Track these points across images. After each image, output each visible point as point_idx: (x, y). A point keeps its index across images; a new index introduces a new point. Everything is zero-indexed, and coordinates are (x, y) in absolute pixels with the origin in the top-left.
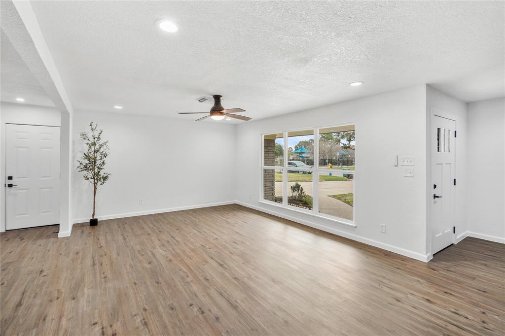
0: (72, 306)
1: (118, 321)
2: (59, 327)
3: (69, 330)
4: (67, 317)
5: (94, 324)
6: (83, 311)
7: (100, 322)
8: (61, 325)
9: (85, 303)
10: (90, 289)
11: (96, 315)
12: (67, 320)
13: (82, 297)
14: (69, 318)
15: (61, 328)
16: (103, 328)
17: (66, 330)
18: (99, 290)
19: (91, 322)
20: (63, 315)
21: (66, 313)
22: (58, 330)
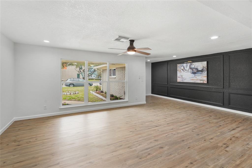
0: (228, 165)
1: (218, 145)
2: (242, 162)
3: (238, 157)
4: (235, 163)
5: (227, 151)
6: (225, 159)
7: (224, 150)
8: (240, 162)
9: (221, 161)
10: (208, 165)
11: (222, 153)
12: (236, 162)
13: (218, 165)
14: (234, 162)
15: (241, 161)
16: (225, 148)
17: (240, 159)
18: (205, 161)
19: (227, 153)
20: (236, 165)
21: (234, 165)
22: (243, 161)
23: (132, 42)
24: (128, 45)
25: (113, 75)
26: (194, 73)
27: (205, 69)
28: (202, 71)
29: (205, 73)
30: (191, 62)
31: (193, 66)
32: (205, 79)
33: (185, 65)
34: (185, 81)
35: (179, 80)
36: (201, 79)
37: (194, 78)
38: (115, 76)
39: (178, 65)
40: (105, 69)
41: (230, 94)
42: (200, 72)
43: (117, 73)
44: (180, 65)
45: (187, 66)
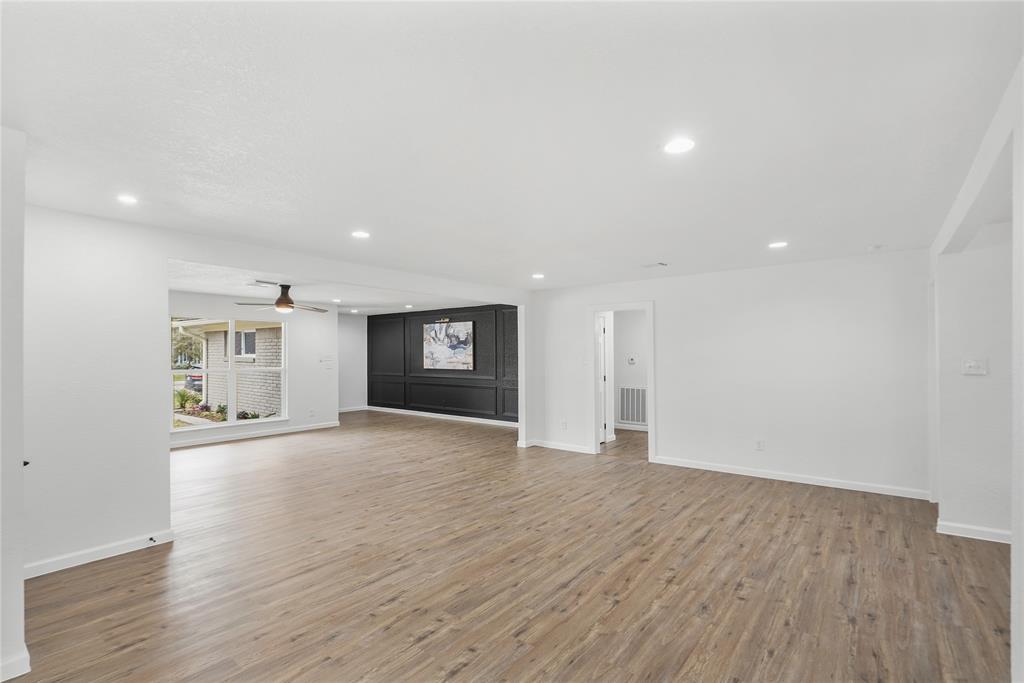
23: (285, 288)
24: (277, 293)
25: (247, 353)
26: (453, 347)
27: (471, 339)
28: (465, 343)
29: (470, 348)
30: (447, 320)
31: (451, 331)
32: (470, 360)
33: (437, 326)
34: (437, 367)
35: (427, 364)
36: (464, 361)
37: (454, 359)
38: (254, 356)
39: (426, 326)
40: (216, 332)
41: (504, 390)
42: (462, 345)
43: (259, 344)
44: (428, 326)
45: (441, 329)
